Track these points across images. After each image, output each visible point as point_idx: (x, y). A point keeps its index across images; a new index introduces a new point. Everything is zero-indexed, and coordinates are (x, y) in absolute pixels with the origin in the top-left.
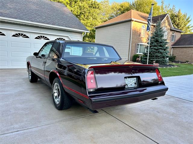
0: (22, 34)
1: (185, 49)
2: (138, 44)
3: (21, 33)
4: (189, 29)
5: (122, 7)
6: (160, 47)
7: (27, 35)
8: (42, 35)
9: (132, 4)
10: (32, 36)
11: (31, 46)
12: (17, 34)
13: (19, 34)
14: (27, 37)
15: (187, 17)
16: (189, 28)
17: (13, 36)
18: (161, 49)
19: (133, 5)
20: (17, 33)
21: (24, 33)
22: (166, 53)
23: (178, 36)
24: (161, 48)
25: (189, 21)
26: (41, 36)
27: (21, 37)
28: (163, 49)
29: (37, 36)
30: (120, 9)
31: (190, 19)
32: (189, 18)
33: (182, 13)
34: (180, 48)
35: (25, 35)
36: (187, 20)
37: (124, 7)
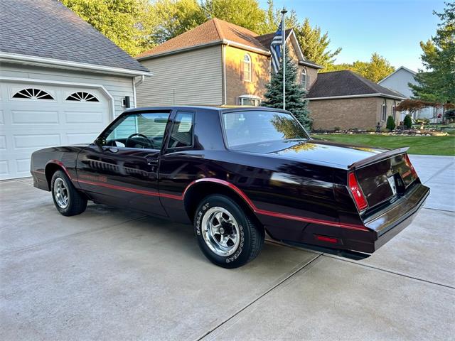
0: (37, 91)
1: (329, 104)
2: (240, 99)
3: (34, 87)
4: (328, 61)
5: (182, 9)
6: (292, 103)
7: (49, 91)
8: (83, 91)
9: (205, 5)
10: (60, 95)
11: (58, 119)
12: (24, 92)
13: (30, 90)
14: (49, 97)
15: (321, 36)
16: (326, 59)
17: (15, 96)
18: (295, 107)
19: (208, 6)
20: (25, 88)
21: (41, 89)
22: (305, 115)
23: (312, 76)
24: (294, 103)
25: (326, 44)
26: (80, 94)
27: (34, 98)
28: (298, 107)
29: (70, 93)
30: (176, 16)
31: (326, 41)
32: (324, 39)
33: (312, 27)
34: (320, 102)
35: (43, 93)
36: (322, 42)
37: (186, 11)
